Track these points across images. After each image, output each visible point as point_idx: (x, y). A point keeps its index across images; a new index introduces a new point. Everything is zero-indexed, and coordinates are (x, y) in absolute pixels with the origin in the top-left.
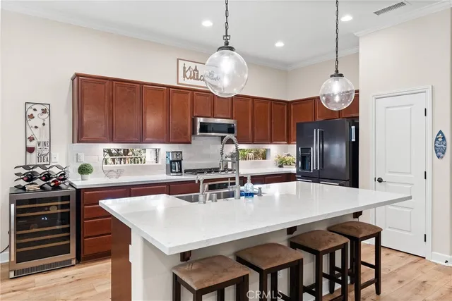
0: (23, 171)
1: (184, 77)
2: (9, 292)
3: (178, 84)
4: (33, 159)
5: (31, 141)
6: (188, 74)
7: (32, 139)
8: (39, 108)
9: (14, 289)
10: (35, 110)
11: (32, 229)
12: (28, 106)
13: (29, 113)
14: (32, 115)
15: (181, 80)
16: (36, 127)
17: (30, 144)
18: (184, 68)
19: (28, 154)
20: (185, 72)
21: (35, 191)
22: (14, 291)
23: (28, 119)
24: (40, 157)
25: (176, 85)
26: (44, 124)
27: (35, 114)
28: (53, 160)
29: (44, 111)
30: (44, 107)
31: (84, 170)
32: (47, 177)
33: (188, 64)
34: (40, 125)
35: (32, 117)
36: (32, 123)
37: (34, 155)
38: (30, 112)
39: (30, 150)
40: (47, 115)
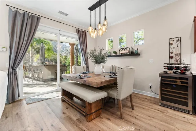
0: (167, 65)
2: (157, 110)
4: (172, 61)
5: (171, 54)
7: (172, 53)
8: (175, 40)
9: (159, 110)
10: (173, 41)
11: (168, 89)
12: (170, 40)
13: (171, 43)
14: (172, 43)
16: (174, 48)
17: (171, 55)
19: (170, 59)
21: (170, 73)
22: (158, 110)
23: (170, 45)
24: (176, 60)
26: (178, 46)
28: (182, 61)
29: (178, 41)
30: (177, 39)
32: (177, 68)
34: (176, 47)
35: (172, 44)
36: (172, 46)
37: (173, 59)
39: (171, 58)
40: (179, 42)
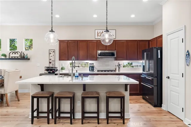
0: (46, 68)
1: (98, 36)
3: (95, 39)
6: (99, 35)
7: (50, 60)
8: (52, 51)
12: (50, 50)
15: (96, 37)
18: (98, 32)
20: (98, 34)
21: (47, 73)
25: (94, 39)
27: (51, 53)
28: (56, 66)
29: (53, 52)
30: (53, 51)
31: (62, 69)
32: (51, 70)
33: (99, 31)
34: (52, 56)
35: (50, 53)
36: (51, 55)
37: (51, 64)
38: (50, 52)
